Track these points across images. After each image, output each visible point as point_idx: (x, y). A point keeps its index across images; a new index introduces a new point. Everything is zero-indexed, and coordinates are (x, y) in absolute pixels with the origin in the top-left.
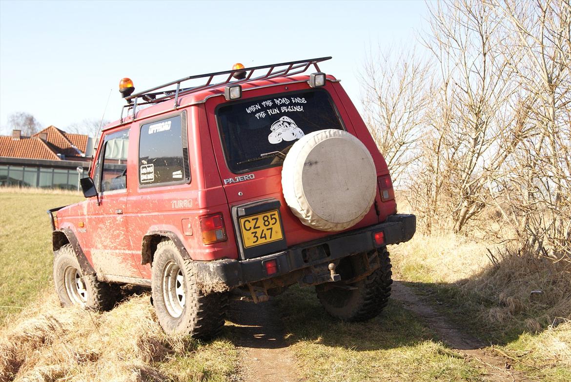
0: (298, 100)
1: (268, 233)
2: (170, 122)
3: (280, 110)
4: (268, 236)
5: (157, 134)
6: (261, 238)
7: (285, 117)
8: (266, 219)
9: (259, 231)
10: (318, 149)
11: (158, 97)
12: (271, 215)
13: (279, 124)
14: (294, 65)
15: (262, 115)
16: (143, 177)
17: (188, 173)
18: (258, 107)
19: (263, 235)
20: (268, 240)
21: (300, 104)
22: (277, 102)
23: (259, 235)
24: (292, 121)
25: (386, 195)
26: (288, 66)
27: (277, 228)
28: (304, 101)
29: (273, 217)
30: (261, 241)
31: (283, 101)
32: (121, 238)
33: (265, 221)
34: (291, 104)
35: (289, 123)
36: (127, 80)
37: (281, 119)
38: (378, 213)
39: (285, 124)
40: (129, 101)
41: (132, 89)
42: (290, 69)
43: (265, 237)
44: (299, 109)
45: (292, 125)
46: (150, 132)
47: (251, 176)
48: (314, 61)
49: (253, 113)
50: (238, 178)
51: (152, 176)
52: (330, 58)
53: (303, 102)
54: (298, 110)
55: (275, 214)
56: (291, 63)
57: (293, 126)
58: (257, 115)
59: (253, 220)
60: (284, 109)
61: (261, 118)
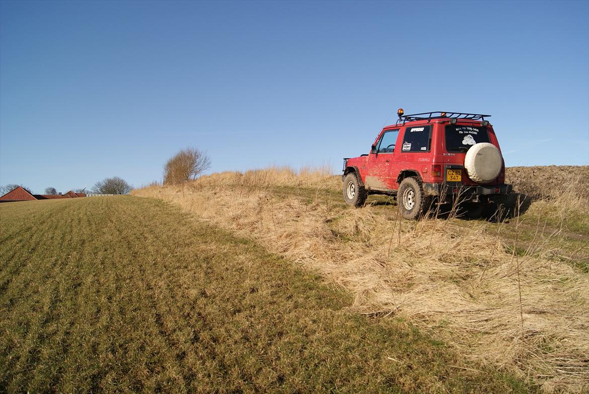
0: (476, 130)
1: (456, 178)
2: (423, 128)
3: (468, 132)
5: (415, 132)
6: (453, 179)
7: (470, 135)
8: (457, 172)
9: (453, 176)
10: (483, 149)
11: (412, 119)
13: (467, 137)
14: (476, 116)
15: (461, 132)
16: (404, 148)
17: (429, 148)
18: (461, 129)
20: (456, 180)
21: (476, 132)
22: (468, 128)
23: (453, 177)
24: (472, 137)
25: (502, 175)
26: (473, 116)
27: (460, 177)
28: (478, 130)
31: (470, 129)
32: (386, 172)
34: (473, 130)
36: (402, 110)
37: (468, 135)
38: (497, 181)
39: (470, 138)
40: (401, 118)
41: (403, 114)
42: (474, 117)
44: (476, 133)
46: (411, 131)
47: (454, 154)
48: (483, 116)
49: (458, 131)
50: (449, 154)
51: (409, 148)
52: (490, 116)
54: (474, 133)
55: (460, 171)
56: (475, 115)
57: (472, 139)
59: (452, 171)
60: (470, 132)
61: (461, 134)
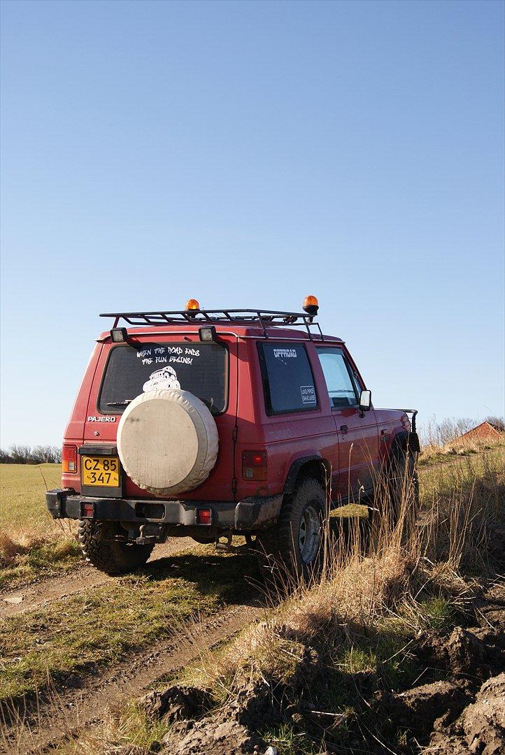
0: (192, 352)
1: (106, 477)
3: (168, 359)
4: (105, 481)
6: (99, 480)
7: (169, 367)
8: (106, 463)
9: (98, 473)
12: (112, 461)
13: (159, 373)
15: (149, 361)
18: (149, 353)
19: (101, 478)
20: (105, 484)
21: (192, 357)
22: (170, 350)
23: (97, 476)
24: (174, 373)
27: (114, 476)
29: (113, 463)
30: (98, 483)
31: (176, 351)
33: (105, 465)
34: (182, 355)
35: (170, 374)
37: (165, 369)
39: (167, 374)
43: (103, 480)
45: (172, 377)
47: (112, 419)
49: (141, 359)
50: (101, 418)
53: (196, 354)
54: (186, 362)
55: (115, 461)
58: (144, 361)
59: (94, 460)
60: (173, 359)
61: (146, 365)
